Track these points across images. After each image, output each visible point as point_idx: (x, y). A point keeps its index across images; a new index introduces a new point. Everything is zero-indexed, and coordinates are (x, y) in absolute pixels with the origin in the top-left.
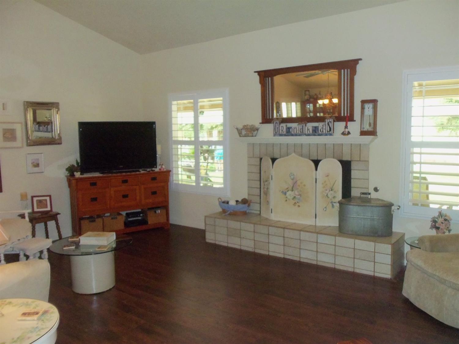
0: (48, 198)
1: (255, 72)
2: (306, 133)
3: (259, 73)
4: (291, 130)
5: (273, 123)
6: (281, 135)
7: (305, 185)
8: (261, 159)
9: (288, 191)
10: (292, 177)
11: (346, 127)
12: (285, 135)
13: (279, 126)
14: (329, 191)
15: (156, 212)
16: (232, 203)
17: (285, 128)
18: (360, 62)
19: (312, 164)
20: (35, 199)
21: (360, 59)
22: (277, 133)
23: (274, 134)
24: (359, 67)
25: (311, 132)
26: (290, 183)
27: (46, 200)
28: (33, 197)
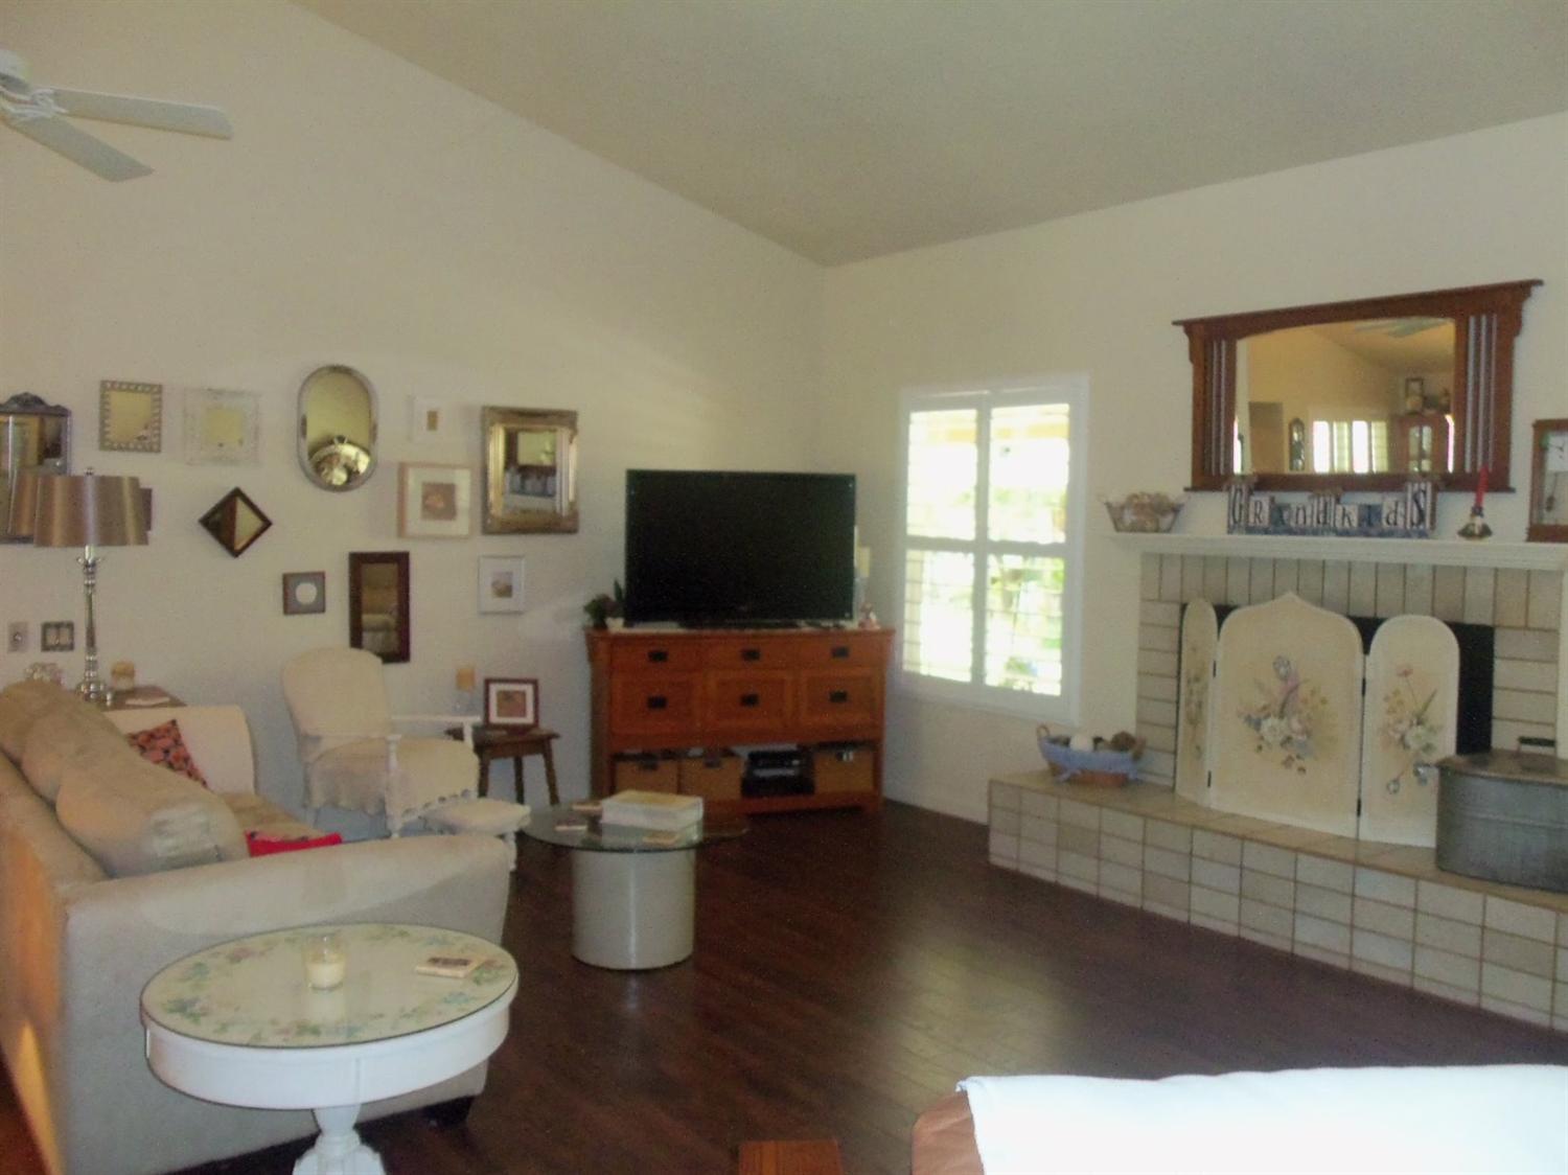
0: (529, 689)
1: (1175, 323)
2: (1338, 525)
3: (1190, 327)
4: (1286, 515)
5: (1229, 489)
6: (1250, 530)
7: (1324, 701)
8: (1184, 607)
9: (1267, 716)
10: (1282, 670)
11: (1477, 511)
12: (1266, 532)
13: (1248, 500)
14: (1411, 725)
15: (840, 757)
16: (1081, 743)
17: (1266, 507)
18: (1536, 291)
19: (1353, 633)
20: (494, 689)
21: (1539, 283)
22: (1238, 523)
23: (1229, 526)
24: (1534, 311)
25: (1355, 524)
26: (1276, 687)
27: (523, 694)
28: (488, 682)
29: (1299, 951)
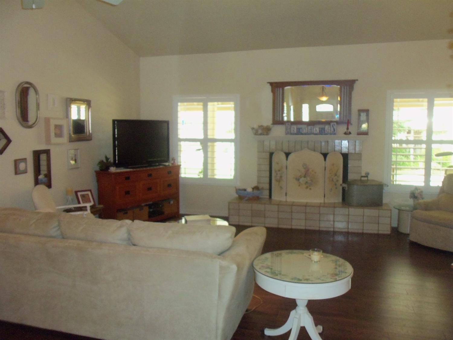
0: (89, 193)
1: (268, 83)
2: (314, 132)
3: (271, 84)
4: (301, 130)
5: (286, 125)
6: (291, 134)
7: (315, 173)
8: (271, 154)
9: (301, 178)
10: (305, 167)
11: (348, 129)
12: (296, 134)
13: (291, 127)
14: (334, 176)
15: (170, 203)
16: (249, 190)
17: (296, 129)
18: (357, 82)
19: (322, 157)
20: (79, 194)
21: (357, 80)
22: (288, 133)
23: (286, 133)
24: (356, 86)
25: (318, 132)
26: (303, 170)
27: (88, 194)
28: (76, 192)
29: (321, 229)
